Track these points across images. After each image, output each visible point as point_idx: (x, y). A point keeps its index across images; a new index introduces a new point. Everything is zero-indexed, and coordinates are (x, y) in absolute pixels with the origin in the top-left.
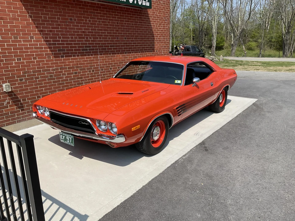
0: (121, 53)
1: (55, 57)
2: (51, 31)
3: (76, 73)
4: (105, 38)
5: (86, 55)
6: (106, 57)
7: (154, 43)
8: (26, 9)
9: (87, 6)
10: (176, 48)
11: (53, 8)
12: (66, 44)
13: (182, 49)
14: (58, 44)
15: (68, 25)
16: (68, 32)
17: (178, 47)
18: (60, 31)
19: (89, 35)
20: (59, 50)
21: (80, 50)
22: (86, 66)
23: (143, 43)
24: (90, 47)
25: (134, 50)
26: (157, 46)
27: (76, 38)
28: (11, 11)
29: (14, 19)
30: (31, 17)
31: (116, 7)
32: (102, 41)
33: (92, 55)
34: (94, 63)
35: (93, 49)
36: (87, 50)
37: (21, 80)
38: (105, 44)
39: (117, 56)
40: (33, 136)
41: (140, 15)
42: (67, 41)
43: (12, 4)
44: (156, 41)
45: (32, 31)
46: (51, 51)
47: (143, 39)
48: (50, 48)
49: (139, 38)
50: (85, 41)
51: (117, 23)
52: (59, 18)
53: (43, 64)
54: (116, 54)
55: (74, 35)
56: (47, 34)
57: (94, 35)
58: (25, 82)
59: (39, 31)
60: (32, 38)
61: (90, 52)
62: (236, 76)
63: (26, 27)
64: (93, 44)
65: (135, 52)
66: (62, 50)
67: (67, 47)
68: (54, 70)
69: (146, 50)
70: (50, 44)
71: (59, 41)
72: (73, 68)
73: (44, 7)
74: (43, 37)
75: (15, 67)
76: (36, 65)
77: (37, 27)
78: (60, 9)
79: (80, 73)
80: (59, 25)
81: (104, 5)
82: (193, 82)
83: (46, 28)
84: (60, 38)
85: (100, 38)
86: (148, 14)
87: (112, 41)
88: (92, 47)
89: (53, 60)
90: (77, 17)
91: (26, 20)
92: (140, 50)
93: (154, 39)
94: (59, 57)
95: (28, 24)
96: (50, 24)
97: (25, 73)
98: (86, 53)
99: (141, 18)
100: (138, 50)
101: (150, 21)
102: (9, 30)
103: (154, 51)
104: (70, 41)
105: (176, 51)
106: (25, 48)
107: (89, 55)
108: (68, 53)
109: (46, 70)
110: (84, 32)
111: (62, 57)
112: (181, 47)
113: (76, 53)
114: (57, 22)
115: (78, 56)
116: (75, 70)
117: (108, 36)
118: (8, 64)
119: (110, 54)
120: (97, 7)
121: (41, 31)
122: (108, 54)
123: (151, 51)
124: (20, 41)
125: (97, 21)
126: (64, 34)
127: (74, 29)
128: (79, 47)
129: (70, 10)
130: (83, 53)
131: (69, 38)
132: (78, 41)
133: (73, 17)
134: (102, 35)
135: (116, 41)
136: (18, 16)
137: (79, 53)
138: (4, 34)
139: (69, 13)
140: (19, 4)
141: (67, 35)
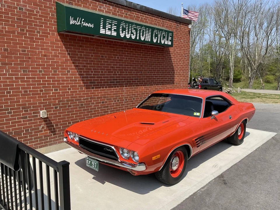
0: (143, 85)
1: (87, 88)
2: (85, 66)
3: (103, 102)
4: (130, 72)
5: (113, 87)
6: (130, 88)
7: (174, 76)
8: (66, 48)
9: (117, 45)
10: (194, 80)
11: (88, 47)
12: (97, 77)
13: (200, 81)
14: (90, 77)
15: (99, 62)
16: (99, 67)
17: (196, 79)
18: (92, 66)
19: (117, 70)
20: (90, 83)
21: (108, 82)
22: (112, 97)
23: (164, 76)
24: (117, 80)
25: (155, 83)
26: (177, 79)
27: (105, 72)
28: (54, 50)
29: (55, 56)
30: (69, 54)
31: (142, 46)
32: (128, 75)
33: (118, 87)
34: (119, 94)
35: (119, 82)
36: (114, 82)
37: (56, 108)
38: (130, 77)
39: (140, 88)
40: (69, 163)
41: (162, 53)
42: (98, 75)
43: (54, 43)
44: (176, 75)
45: (69, 66)
46: (84, 83)
47: (164, 73)
48: (83, 80)
49: (160, 72)
50: (113, 75)
51: (142, 59)
52: (92, 56)
53: (76, 94)
54: (139, 86)
55: (104, 69)
56: (81, 69)
57: (121, 70)
58: (60, 110)
59: (75, 66)
60: (69, 72)
61: (117, 84)
62: (254, 110)
63: (64, 63)
64: (120, 77)
65: (156, 85)
66: (93, 83)
67: (98, 80)
68: (85, 99)
69: (167, 82)
70: (83, 77)
71: (91, 75)
72: (101, 98)
73: (81, 46)
74: (78, 71)
75: (52, 96)
76: (70, 95)
77: (73, 63)
78: (93, 48)
79: (107, 102)
80: (92, 61)
81: (131, 44)
82: (211, 115)
83: (81, 63)
84: (92, 72)
85: (126, 72)
86: (169, 51)
87: (137, 75)
88: (119, 80)
89: (84, 91)
90: (107, 54)
91: (65, 57)
92: (161, 83)
93: (174, 73)
94: (90, 88)
95: (67, 60)
96: (85, 61)
97: (60, 101)
98: (113, 85)
99: (163, 55)
100: (159, 83)
101: (171, 57)
102: (50, 65)
103: (174, 84)
104: (101, 75)
105: (194, 82)
106: (62, 81)
107: (115, 87)
108: (98, 85)
109: (78, 100)
110: (112, 67)
111: (93, 88)
112: (199, 79)
113: (105, 85)
114: (91, 58)
115: (106, 87)
116: (103, 100)
117: (133, 70)
118: (47, 94)
119: (134, 86)
120: (125, 46)
121: (77, 66)
122: (132, 86)
123: (171, 84)
124: (59, 75)
125: (124, 58)
126: (95, 69)
127: (104, 64)
128: (107, 80)
129: (102, 49)
130: (111, 85)
131: (99, 72)
132: (107, 75)
133: (105, 54)
134: (128, 70)
135: (140, 75)
136: (59, 53)
137: (107, 85)
138: (46, 68)
139: (101, 51)
140: (60, 44)
141: (98, 69)
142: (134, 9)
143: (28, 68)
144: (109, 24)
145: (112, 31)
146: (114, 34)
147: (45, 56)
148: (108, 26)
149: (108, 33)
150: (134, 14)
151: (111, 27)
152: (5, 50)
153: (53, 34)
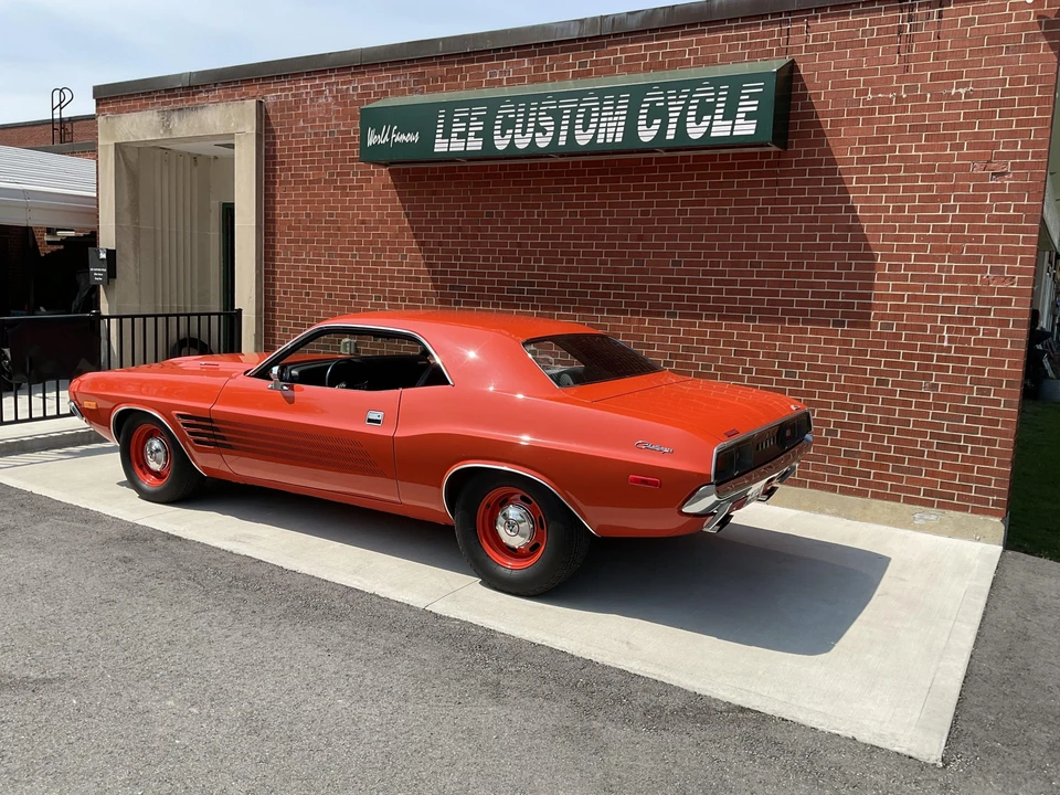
0: (646, 314)
1: (441, 302)
2: (440, 244)
4: (587, 262)
5: (517, 306)
7: (871, 287)
9: (540, 174)
11: (452, 192)
12: (471, 274)
14: (452, 273)
15: (479, 229)
16: (479, 244)
18: (460, 244)
19: (534, 253)
20: (452, 288)
21: (502, 291)
23: (781, 284)
24: (532, 284)
27: (497, 260)
29: (382, 221)
30: (407, 215)
32: (576, 270)
33: (535, 308)
35: (542, 292)
36: (522, 292)
38: (587, 278)
41: (774, 174)
42: (474, 266)
44: (882, 277)
45: (406, 244)
46: (435, 287)
48: (433, 280)
49: (755, 264)
50: (520, 268)
51: (645, 213)
56: (431, 251)
57: (549, 253)
60: (404, 257)
61: (532, 300)
63: (397, 236)
64: (544, 276)
65: (721, 318)
66: (460, 288)
67: (472, 281)
69: (804, 313)
70: (434, 273)
71: (455, 266)
73: (434, 193)
74: (423, 256)
77: (415, 236)
78: (465, 192)
80: (460, 229)
81: (599, 163)
83: (432, 236)
84: (456, 258)
85: (570, 261)
86: (834, 162)
87: (615, 271)
88: (540, 284)
90: (504, 207)
91: (398, 222)
92: (756, 311)
93: (872, 267)
94: (450, 303)
95: (402, 230)
96: (441, 229)
98: (519, 299)
99: (777, 183)
101: (845, 190)
103: (868, 325)
104: (481, 267)
107: (527, 307)
108: (472, 296)
110: (519, 245)
111: (457, 303)
113: (492, 297)
115: (495, 305)
117: (600, 254)
122: (591, 310)
123: (840, 324)
124: (384, 264)
125: (564, 214)
126: (468, 251)
127: (494, 237)
128: (500, 283)
129: (491, 192)
130: (511, 298)
131: (478, 259)
132: (500, 267)
133: (496, 207)
134: (578, 254)
135: (630, 271)
136: (388, 215)
137: (499, 298)
138: (364, 250)
139: (487, 199)
140: (391, 192)
141: (474, 251)
142: (615, 35)
143: (335, 249)
144: (462, 120)
145: (469, 139)
146: (475, 145)
147: (363, 222)
148: (458, 127)
149: (457, 146)
150: (619, 52)
151: (467, 127)
152: (308, 215)
153: (380, 173)
